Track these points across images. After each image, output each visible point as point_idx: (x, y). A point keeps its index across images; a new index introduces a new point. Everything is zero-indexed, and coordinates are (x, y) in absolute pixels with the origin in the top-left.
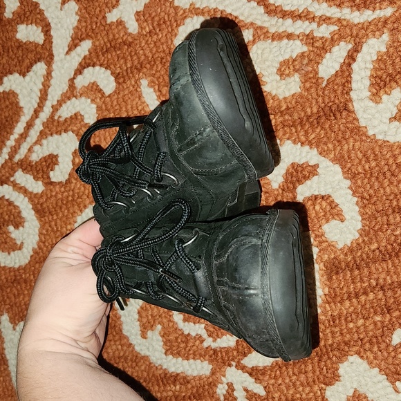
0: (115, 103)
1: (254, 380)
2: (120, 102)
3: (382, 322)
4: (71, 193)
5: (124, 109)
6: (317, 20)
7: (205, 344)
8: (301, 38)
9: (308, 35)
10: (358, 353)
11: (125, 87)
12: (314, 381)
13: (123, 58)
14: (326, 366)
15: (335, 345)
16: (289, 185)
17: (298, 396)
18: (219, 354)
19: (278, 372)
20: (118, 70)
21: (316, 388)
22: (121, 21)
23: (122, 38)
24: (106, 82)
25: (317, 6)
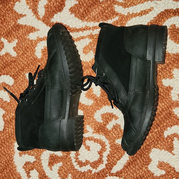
0: (16, 88)
1: (119, 177)
2: (18, 87)
3: (158, 131)
4: (7, 134)
5: (21, 89)
6: (92, 28)
7: (93, 173)
8: (88, 37)
9: (90, 35)
10: (154, 147)
11: (19, 79)
12: (142, 166)
13: (14, 68)
14: (144, 158)
16: (104, 93)
17: (138, 175)
18: (100, 174)
19: (127, 169)
20: (13, 74)
21: (144, 168)
22: (7, 53)
23: (10, 60)
24: (9, 80)
25: (90, 24)
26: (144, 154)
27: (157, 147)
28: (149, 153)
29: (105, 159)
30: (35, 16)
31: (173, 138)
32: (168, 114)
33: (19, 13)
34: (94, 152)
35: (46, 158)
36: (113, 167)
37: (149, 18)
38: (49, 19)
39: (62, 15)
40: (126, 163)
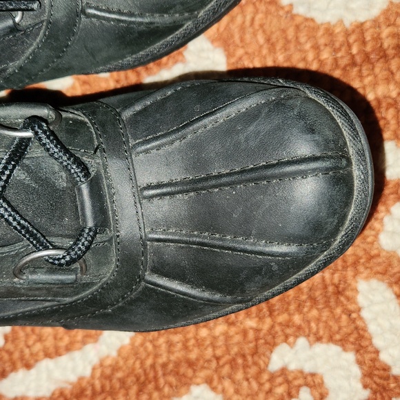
3: (257, 330)
10: (209, 381)
15: (171, 366)
26: (157, 388)
27: (220, 387)
31: (299, 386)
32: (331, 289)
36: (14, 368)
40: (71, 384)
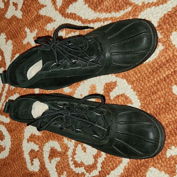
6: (102, 20)
14: (140, 175)
16: (106, 93)
22: (29, 43)
25: (101, 15)
26: (141, 171)
27: (156, 166)
28: (146, 171)
29: (99, 165)
30: (53, 6)
33: (41, 3)
34: (89, 155)
35: (47, 150)
36: (106, 176)
37: (166, 9)
38: (65, 9)
39: (76, 6)
40: (120, 176)
